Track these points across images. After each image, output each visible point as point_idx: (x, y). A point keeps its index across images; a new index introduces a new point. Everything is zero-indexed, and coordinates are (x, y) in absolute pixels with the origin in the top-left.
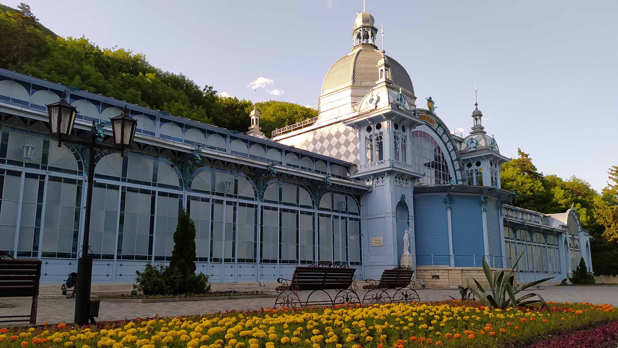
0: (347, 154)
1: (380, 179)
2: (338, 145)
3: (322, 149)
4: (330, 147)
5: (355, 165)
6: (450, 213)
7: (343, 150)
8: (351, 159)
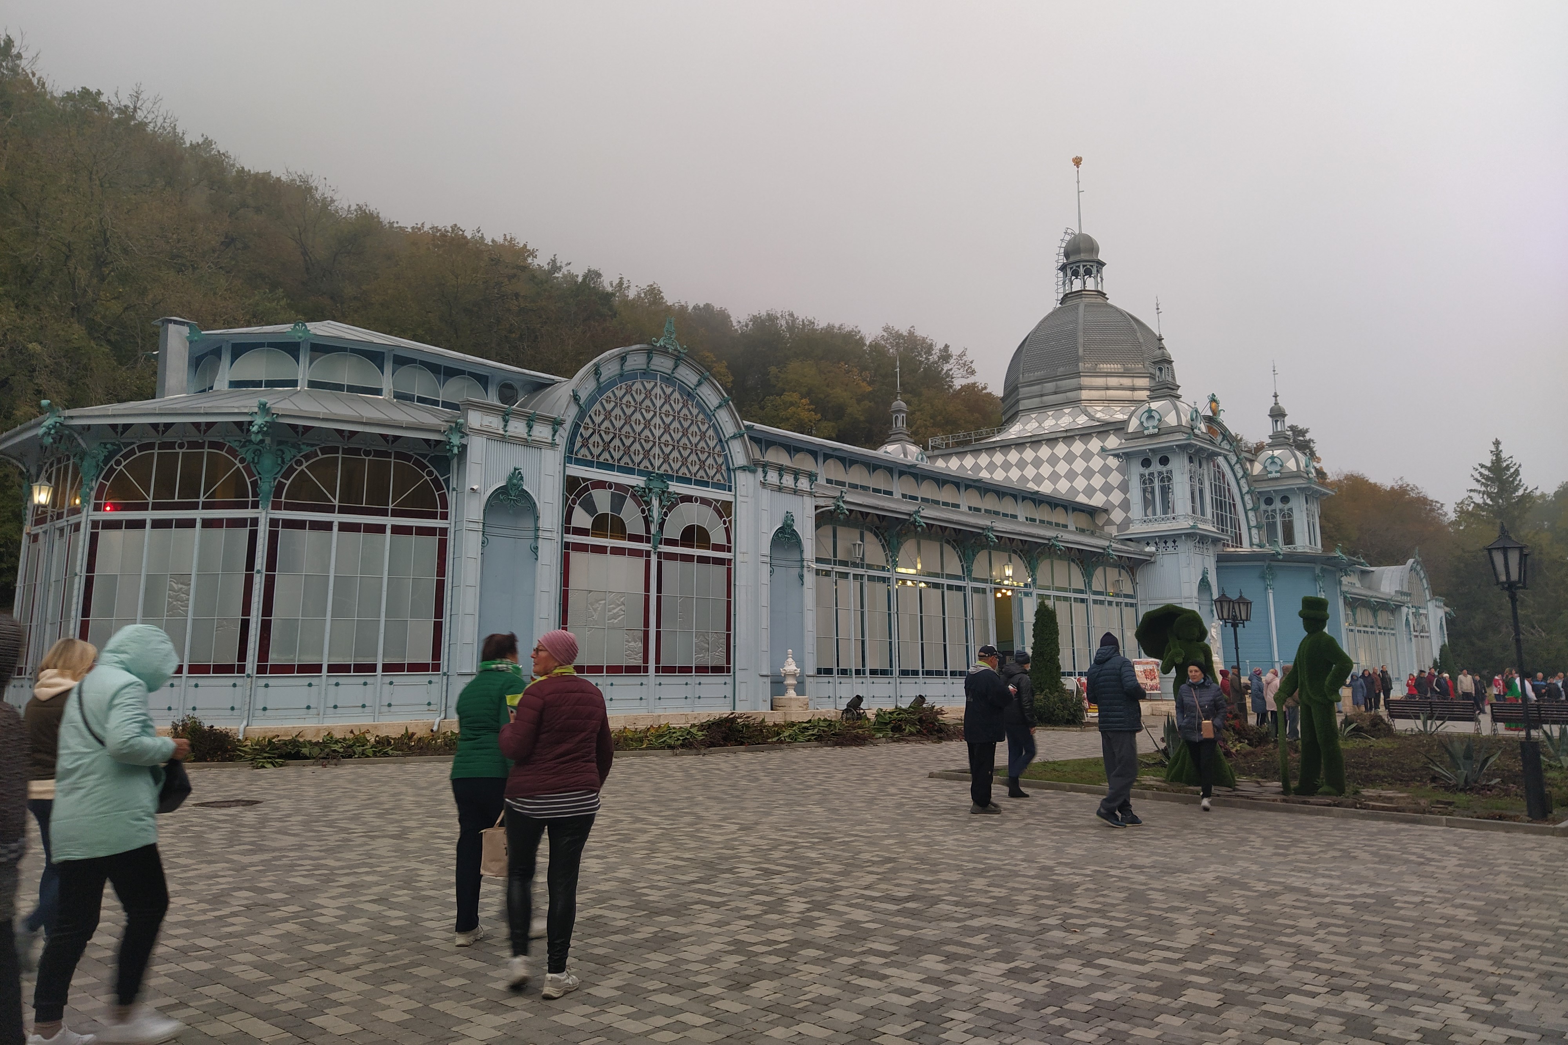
0: (1090, 491)
1: (1170, 544)
2: (1071, 476)
3: (1039, 479)
4: (1055, 477)
5: (1106, 511)
6: (1271, 595)
7: (1080, 483)
8: (1098, 500)
